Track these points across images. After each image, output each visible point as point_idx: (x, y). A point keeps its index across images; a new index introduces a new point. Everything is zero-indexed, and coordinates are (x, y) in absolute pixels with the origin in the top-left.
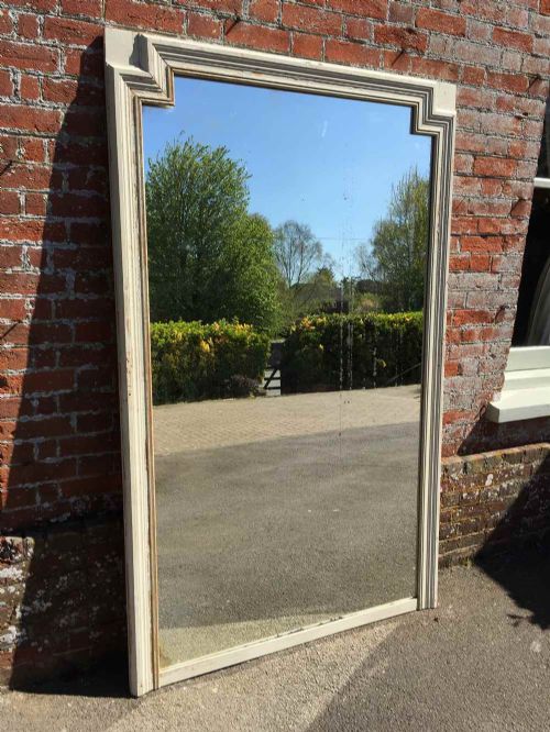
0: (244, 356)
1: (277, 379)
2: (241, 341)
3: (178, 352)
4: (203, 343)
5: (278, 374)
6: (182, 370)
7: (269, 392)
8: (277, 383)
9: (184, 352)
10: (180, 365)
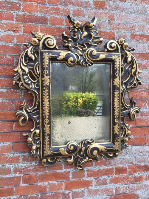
0: (91, 104)
1: (101, 110)
2: (91, 99)
3: (72, 102)
4: (79, 99)
5: (101, 109)
6: (73, 107)
7: (98, 114)
8: (101, 111)
9: (74, 102)
10: (72, 106)
